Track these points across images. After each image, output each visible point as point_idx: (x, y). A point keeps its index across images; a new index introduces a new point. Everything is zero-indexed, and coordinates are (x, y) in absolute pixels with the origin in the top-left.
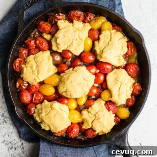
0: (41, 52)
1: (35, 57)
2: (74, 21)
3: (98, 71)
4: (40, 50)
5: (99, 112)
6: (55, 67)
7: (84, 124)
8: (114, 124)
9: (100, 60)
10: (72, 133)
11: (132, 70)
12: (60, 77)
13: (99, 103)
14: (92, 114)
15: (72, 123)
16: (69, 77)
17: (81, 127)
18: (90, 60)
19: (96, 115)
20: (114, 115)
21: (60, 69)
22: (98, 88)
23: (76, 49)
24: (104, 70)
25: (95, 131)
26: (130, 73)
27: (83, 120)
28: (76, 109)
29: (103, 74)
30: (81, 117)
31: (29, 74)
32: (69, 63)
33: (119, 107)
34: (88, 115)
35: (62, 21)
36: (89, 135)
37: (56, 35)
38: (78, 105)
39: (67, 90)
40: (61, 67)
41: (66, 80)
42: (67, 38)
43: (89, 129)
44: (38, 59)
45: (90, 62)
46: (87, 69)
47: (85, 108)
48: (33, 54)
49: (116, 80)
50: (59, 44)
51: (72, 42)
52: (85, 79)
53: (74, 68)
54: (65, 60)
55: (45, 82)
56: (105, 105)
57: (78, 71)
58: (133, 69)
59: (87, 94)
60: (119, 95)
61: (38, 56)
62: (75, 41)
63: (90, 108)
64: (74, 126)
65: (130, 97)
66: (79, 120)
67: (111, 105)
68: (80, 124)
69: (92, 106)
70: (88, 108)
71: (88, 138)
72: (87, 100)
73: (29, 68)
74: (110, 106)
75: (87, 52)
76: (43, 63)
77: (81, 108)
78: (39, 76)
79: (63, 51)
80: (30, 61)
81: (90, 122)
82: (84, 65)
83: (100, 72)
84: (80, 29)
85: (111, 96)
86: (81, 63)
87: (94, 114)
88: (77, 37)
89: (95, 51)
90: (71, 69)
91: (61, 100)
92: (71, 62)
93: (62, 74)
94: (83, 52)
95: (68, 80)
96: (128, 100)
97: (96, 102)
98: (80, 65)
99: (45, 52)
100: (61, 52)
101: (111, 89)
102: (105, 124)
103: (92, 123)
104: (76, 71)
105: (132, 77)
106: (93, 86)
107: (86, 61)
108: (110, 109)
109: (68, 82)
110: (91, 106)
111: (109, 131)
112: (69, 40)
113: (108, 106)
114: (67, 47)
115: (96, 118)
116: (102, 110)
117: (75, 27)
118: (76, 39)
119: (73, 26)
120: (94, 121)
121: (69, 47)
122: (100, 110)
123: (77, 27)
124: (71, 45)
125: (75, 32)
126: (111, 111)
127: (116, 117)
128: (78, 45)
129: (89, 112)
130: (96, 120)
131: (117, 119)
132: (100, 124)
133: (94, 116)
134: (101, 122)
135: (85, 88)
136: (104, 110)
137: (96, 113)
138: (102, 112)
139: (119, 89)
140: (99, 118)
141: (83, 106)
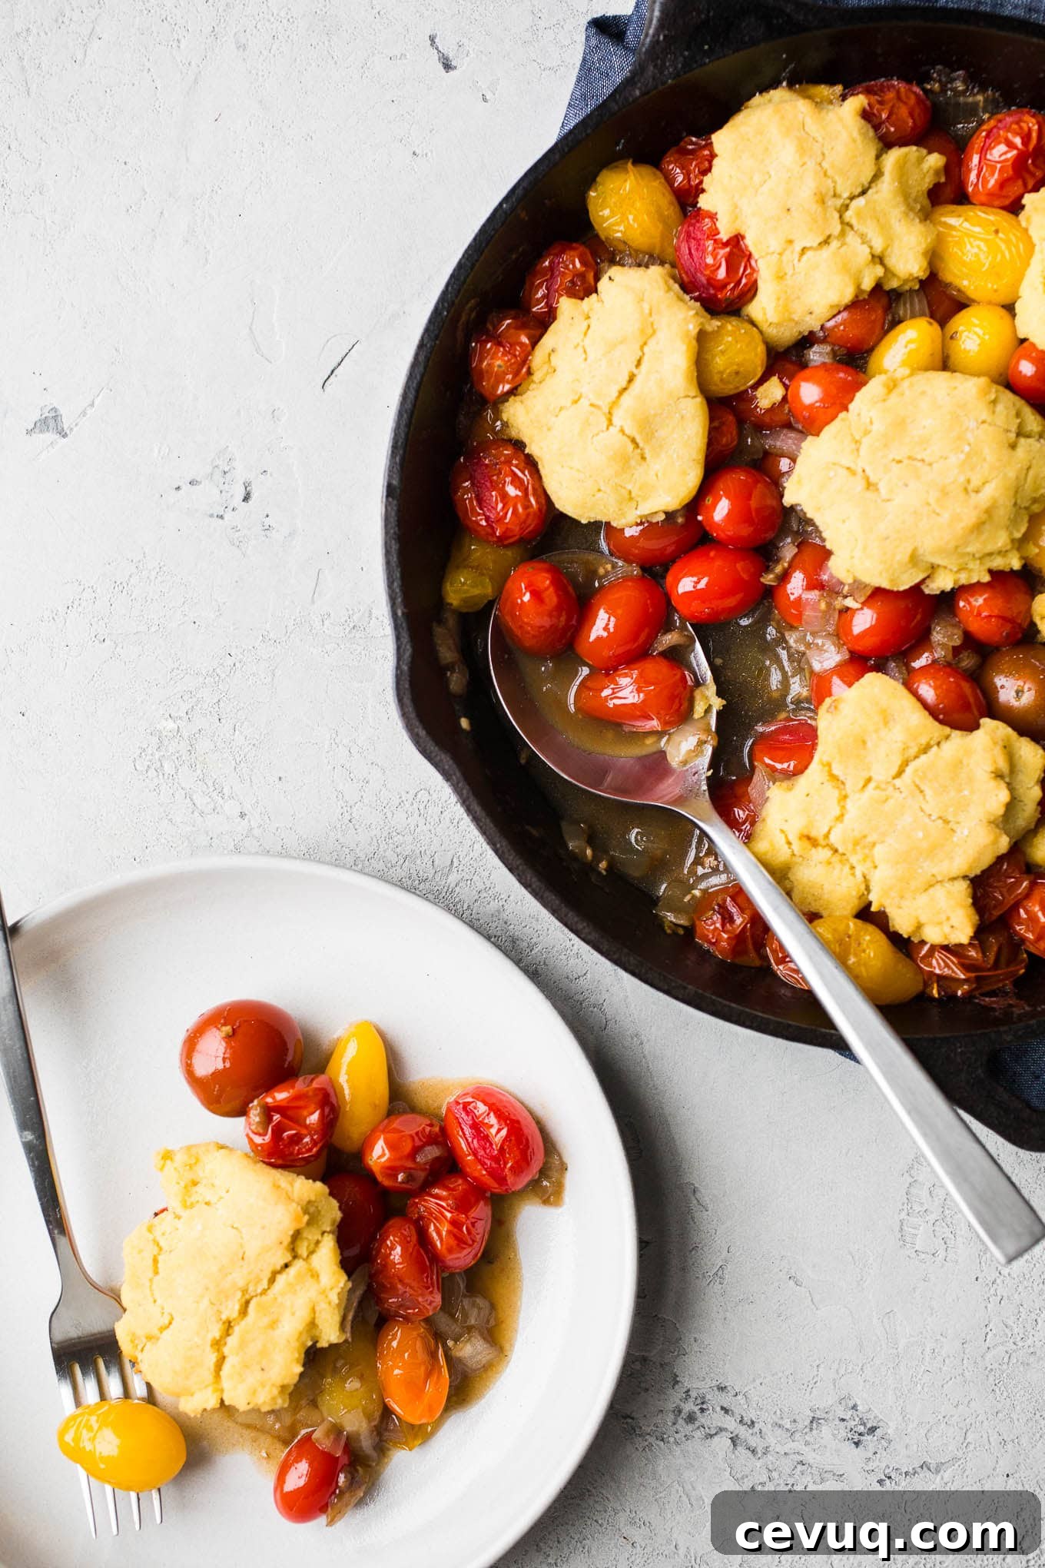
5: (813, 241)
7: (927, 183)
8: (721, 139)
10: (1027, 137)
11: (512, 491)
12: (1033, 551)
13: (798, 311)
14: (864, 240)
15: (1017, 208)
16: (979, 527)
17: (947, 169)
19: (836, 228)
20: (704, 202)
21: (1017, 609)
23: (886, 718)
25: (866, 115)
26: (526, 477)
27: (926, 216)
28: (963, 304)
30: (940, 237)
33: (655, 259)
34: (889, 240)
35: (933, 935)
36: (912, 100)
37: (1003, 844)
38: (943, 323)
39: (1014, 447)
40: (1004, 618)
42: (932, 804)
43: (903, 143)
47: (897, 295)
49: (637, 448)
50: (999, 775)
51: (900, 773)
52: (870, 485)
53: (918, 589)
54: (967, 660)
56: (750, 291)
57: (903, 555)
58: (504, 496)
59: (873, 389)
60: (647, 333)
62: (882, 771)
63: (868, 284)
64: (1004, 184)
65: (566, 306)
67: (711, 282)
68: (948, 192)
69: (848, 296)
70: (878, 288)
71: (922, 80)
74: (722, 274)
77: (922, 303)
79: (974, 726)
81: (887, 186)
84: (821, 854)
85: (702, 338)
87: (851, 238)
88: (856, 805)
90: (943, 582)
92: (924, 641)
93: (1015, 563)
95: (989, 511)
96: (585, 288)
97: (813, 324)
101: (692, 389)
102: (786, 153)
103: (877, 175)
104: (914, 559)
105: (519, 445)
106: (810, 434)
108: (723, 252)
109: (989, 492)
110: (855, 305)
111: (757, 99)
112: (922, 792)
113: (738, 278)
114: (947, 746)
115: (843, 209)
116: (788, 253)
117: (851, 877)
118: (872, 785)
119: (863, 887)
120: (859, 190)
121: (928, 740)
122: (805, 258)
123: (842, 870)
124: (913, 751)
125: (865, 837)
126: (724, 236)
127: (687, 187)
128: (864, 742)
129: (877, 260)
130: (846, 195)
131: (687, 176)
132: (821, 157)
133: (854, 222)
134: (811, 164)
135: (878, 427)
136: (772, 249)
137: (835, 244)
138: (791, 242)
139: (631, 380)
140: (823, 202)
141: (905, 311)
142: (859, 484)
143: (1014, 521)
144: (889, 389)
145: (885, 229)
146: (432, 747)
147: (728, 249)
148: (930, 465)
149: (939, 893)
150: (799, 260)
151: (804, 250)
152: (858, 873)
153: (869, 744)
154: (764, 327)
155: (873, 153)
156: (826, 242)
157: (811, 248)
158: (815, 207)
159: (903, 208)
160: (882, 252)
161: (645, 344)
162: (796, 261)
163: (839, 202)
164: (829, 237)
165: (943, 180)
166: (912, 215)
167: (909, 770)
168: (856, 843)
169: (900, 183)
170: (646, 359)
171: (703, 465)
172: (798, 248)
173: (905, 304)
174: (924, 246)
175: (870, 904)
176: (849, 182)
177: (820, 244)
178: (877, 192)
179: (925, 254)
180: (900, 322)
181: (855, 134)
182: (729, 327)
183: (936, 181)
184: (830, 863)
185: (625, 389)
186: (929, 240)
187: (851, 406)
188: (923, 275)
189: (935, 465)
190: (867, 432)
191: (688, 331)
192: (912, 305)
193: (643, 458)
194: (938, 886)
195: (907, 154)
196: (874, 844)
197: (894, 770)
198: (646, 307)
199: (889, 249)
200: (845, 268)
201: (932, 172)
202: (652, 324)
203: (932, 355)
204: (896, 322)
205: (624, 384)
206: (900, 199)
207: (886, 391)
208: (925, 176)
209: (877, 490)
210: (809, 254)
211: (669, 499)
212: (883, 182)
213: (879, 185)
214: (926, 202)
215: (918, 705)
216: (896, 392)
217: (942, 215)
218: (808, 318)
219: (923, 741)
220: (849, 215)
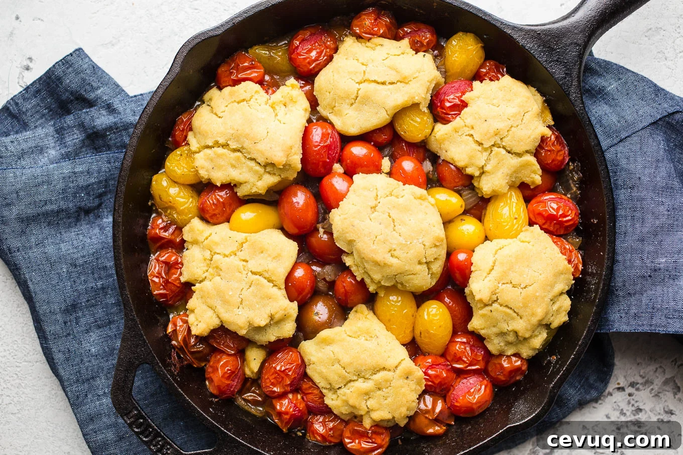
0: (309, 371)
1: (330, 389)
2: (183, 279)
3: (338, 168)
4: (305, 375)
5: (477, 138)
6: (352, 315)
7: (527, 180)
8: (507, 80)
9: (299, 166)
10: (564, 216)
11: (314, 54)
12: (382, 294)
13: (446, 145)
14: (488, 160)
15: (531, 224)
16: (376, 264)
17: (537, 187)
18: (306, 204)
19: (487, 145)
20: (476, 84)
21: (353, 298)
22: (393, 158)
23: (277, 257)
24: (329, 147)
25: (543, 139)
26: (323, 58)
27: (511, 186)
28: (480, 219)
29: (342, 149)
30: (504, 195)
31: (389, 400)
32: (328, 269)
33: (445, 74)
34: (493, 172)
35: (191, 319)
36: (560, 158)
37: (242, 332)
38: (466, 212)
39: (420, 263)
40: (346, 293)
41: (388, 271)
42: (246, 293)
43: (539, 162)
44: (334, 379)
45: (312, 200)
46: (337, 206)
47: (472, 188)
48: (322, 396)
49: (355, 100)
50: (272, 317)
51: (253, 273)
52: (374, 208)
53: (342, 252)
54: (322, 285)
55: (408, 339)
56: (446, 121)
57: (350, 237)
58: (310, 51)
59: (422, 192)
60: (404, 81)
61: (326, 379)
62: (253, 265)
63: (469, 171)
64: (540, 214)
65: (406, 42)
66: (514, 199)
67: (442, 102)
68: (528, 193)
69: (460, 164)
70: (471, 177)
71: (572, 160)
72: (441, 186)
73: (371, 403)
74: (448, 104)
75: (281, 218)
76: (346, 359)
77: (473, 201)
78: (391, 363)
79: (291, 300)
80: (346, 403)
81: (515, 161)
82: (324, 219)
83: (340, 161)
84: (207, 254)
85: (415, 106)
86: (321, 230)
87: (486, 154)
88: (234, 261)
89: (270, 190)
90: (348, 261)
91: (458, 275)
92: (322, 264)
93: (372, 288)
94: (282, 229)
95: (385, 265)
96: (417, 48)
97: (443, 156)
98: (330, 233)
99: (306, 360)
100: (295, 304)
101: (391, 113)
102: (511, 110)
103: (519, 155)
104: (351, 243)
105: (336, 50)
106: (390, 174)
107: (310, 215)
108: (457, 101)
109: (394, 261)
110: (459, 170)
111: (533, 89)
112: (250, 286)
113: (448, 112)
114: (275, 289)
115: (498, 146)
116: (467, 129)
117: (202, 272)
118: (244, 263)
119: (201, 279)
120: (509, 149)
121: (274, 279)
122: (468, 137)
123: (204, 266)
124: (266, 275)
125: (221, 270)
126: (463, 98)
127: (482, 75)
128: (262, 252)
129: (482, 171)
130: (504, 144)
131: (487, 73)
132: (515, 126)
133: (493, 153)
134: (510, 123)
135: (401, 200)
136: (466, 121)
137: (480, 148)
138: (473, 128)
139: (383, 83)
140: (496, 135)
141: (467, 195)
142: (373, 203)
143: (388, 278)
144: (421, 198)
145: (496, 168)
146: (180, 61)
147: (459, 103)
148: (394, 230)
149: (210, 313)
150: (466, 135)
151: (472, 135)
152: (206, 274)
153: (262, 255)
154: (433, 135)
155: (528, 148)
156: (480, 144)
157: (473, 138)
158: (492, 132)
159: (509, 172)
160: (486, 171)
161: (401, 82)
162: (465, 134)
163: (499, 142)
164: (482, 144)
165: (532, 187)
166: (508, 178)
167: (257, 277)
168: (217, 267)
169: (521, 166)
170: (395, 85)
171: (361, 133)
172: (472, 132)
173: (470, 193)
174: (496, 189)
175: (194, 285)
176: (510, 143)
177: (477, 141)
178: (511, 158)
179: (494, 191)
180: (461, 195)
181: (532, 137)
182: (425, 118)
183: (530, 184)
184: (205, 260)
185: (378, 83)
186: (500, 190)
187: (407, 185)
188: (486, 197)
189: (394, 232)
190: (397, 197)
191: (414, 97)
192: (471, 197)
193: (352, 104)
194: (212, 312)
195: (534, 165)
196: (220, 276)
197: (254, 270)
198: (417, 74)
199: (488, 174)
200: (471, 157)
201: (532, 179)
202: (410, 81)
203: (448, 213)
204: (459, 192)
205: (379, 81)
206: (513, 169)
207: (419, 196)
208: (529, 177)
209: (373, 212)
210: (471, 139)
211: (339, 124)
212: (517, 159)
213: (515, 158)
214: (518, 184)
215: (289, 270)
216: (421, 201)
217: (515, 192)
218: (444, 151)
219: (273, 278)
220: (495, 149)
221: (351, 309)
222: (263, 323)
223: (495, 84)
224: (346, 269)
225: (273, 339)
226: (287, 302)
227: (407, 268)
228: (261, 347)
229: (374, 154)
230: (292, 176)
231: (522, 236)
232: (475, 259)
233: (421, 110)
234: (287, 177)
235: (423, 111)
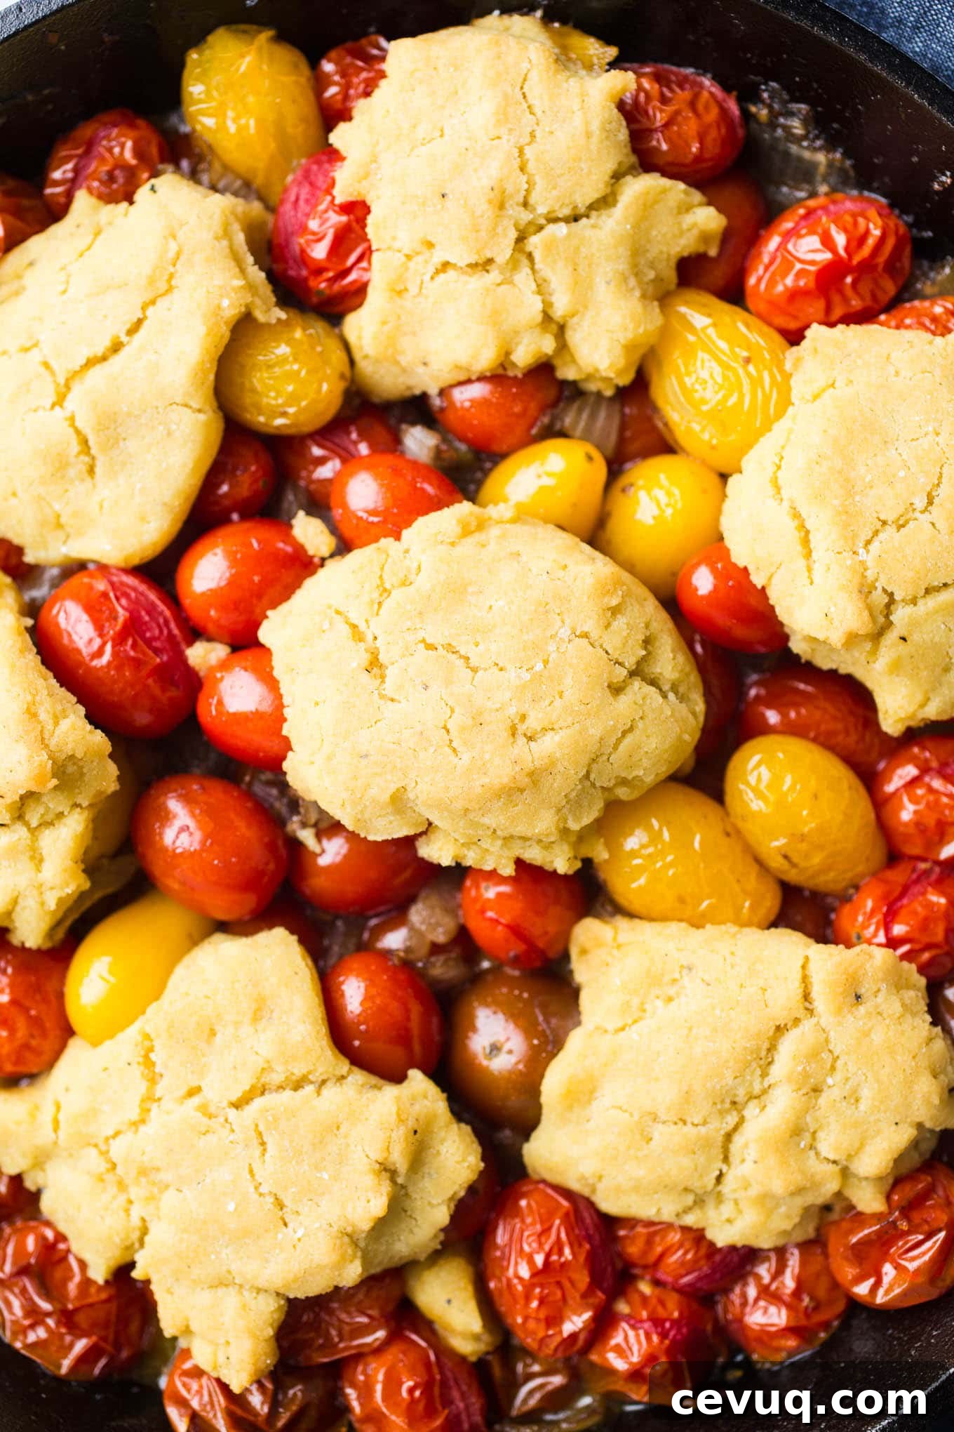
0: (609, 1204)
1: (699, 1202)
2: (99, 1274)
3: (201, 655)
4: (609, 1223)
5: (459, 256)
6: (581, 971)
7: (685, 245)
8: (404, 55)
9: (99, 739)
10: (858, 241)
12: (600, 853)
13: (408, 352)
14: (541, 288)
15: (794, 337)
16: (511, 793)
17: (727, 236)
18: (211, 818)
19: (503, 250)
20: (340, 137)
21: (542, 928)
22: (319, 505)
23: (259, 1012)
24: (133, 628)
25: (628, 110)
27: (663, 298)
28: (665, 446)
29: (173, 599)
30: (665, 333)
31: (866, 1093)
32: (418, 914)
33: (246, 188)
34: (582, 302)
35: (202, 1352)
36: (713, 118)
37: (352, 1274)
38: (616, 466)
39: (616, 690)
40: (516, 931)
41: (563, 782)
42: (268, 1171)
44: (679, 1167)
45: (218, 793)
46: (287, 745)
47: (572, 392)
48: (697, 1237)
49: (88, 451)
50: (389, 1171)
51: (242, 1102)
52: (374, 665)
53: (409, 843)
54: (442, 970)
55: (771, 902)
56: (359, 293)
57: (382, 790)
61: (668, 1188)
62: (220, 1085)
63: (523, 357)
64: (794, 295)
65: (84, 204)
66: (699, 320)
67: (300, 257)
68: (719, 275)
69: (485, 360)
70: (543, 370)
71: (748, 95)
72: (498, 457)
73: (829, 1145)
74: (319, 252)
75: (192, 905)
76: (665, 1096)
77: (607, 423)
78: (784, 997)
79: (398, 1078)
80: (766, 1201)
81: (613, 223)
82: (295, 804)
83: (195, 633)
84: (92, 1159)
86: (307, 836)
87: (523, 277)
88: (169, 1117)
89: (92, 866)
90: (438, 851)
91: (741, 632)
92: (397, 913)
93: (562, 863)
94: (223, 927)
95: (535, 776)
96: (120, 189)
97: (428, 381)
98: (329, 827)
99: (575, 1185)
100: (417, 1080)
101: (202, 397)
102: (479, 111)
103: (605, 202)
104: (398, 802)
106: (344, 547)
107: (245, 831)
108: (336, 219)
109: (548, 745)
110: (498, 377)
111: (493, 18)
112: (263, 1144)
113: (341, 268)
114: (330, 1092)
115: (532, 229)
116: (419, 259)
117: (122, 1214)
118: (196, 1101)
119: (135, 1236)
120: (566, 211)
121: (304, 1071)
122: (442, 276)
123: (114, 1198)
124: (277, 1078)
125: (158, 1170)
126: (341, 196)
127: (339, 106)
128: (213, 1033)
129: (554, 328)
130: (542, 210)
131: (347, 87)
132: (528, 139)
133: (537, 256)
134: (507, 145)
135: (423, 582)
136: (397, 245)
137: (494, 276)
138: (430, 245)
139: (116, 347)
140: (502, 206)
141: (576, 422)
143: (575, 803)
144: (467, 531)
145: (582, 287)
147: (344, 219)
148: (475, 670)
149: (230, 1300)
150: (432, 278)
151: (446, 266)
152: (136, 1213)
153: (218, 1039)
154: (357, 356)
155: (610, 166)
156: (486, 265)
157: (454, 266)
158: (483, 208)
159: (623, 266)
160: (564, 317)
161: (153, 302)
162: (427, 278)
163: (525, 217)
164: (490, 261)
165: (713, 252)
166: (632, 282)
167: (258, 1103)
168: (143, 1172)
169: (636, 226)
170: (146, 324)
171: (183, 517)
172: (438, 257)
173: (580, 411)
174: (630, 335)
175: (132, 1265)
176: (554, 193)
177: (471, 266)
178: (593, 226)
179: (629, 348)
180: (563, 434)
181: (595, 126)
182: (298, 334)
183: (701, 249)
184: (102, 1180)
185: (104, 359)
186: (641, 330)
187: (406, 533)
188: (625, 380)
189: (480, 673)
190: (405, 583)
191: (219, 307)
192: (593, 416)
193: (91, 471)
194: (232, 1291)
195: (664, 191)
196: (167, 1187)
197: (235, 1095)
198: (173, 247)
199: (575, 320)
200: (494, 317)
201: (695, 232)
202: (171, 276)
203: (575, 505)
204: (553, 432)
205: (99, 350)
206: (624, 252)
207: (458, 530)
208: (682, 233)
209: (383, 677)
210: (451, 274)
211: (108, 547)
212: (609, 216)
213: (604, 217)
214: (671, 276)
215: (318, 1012)
216: (477, 537)
217: (687, 303)
218: (421, 370)
219: (299, 1070)
220: (534, 242)
221: (566, 957)
222: (378, 1206)
223: (384, 90)
224: (458, 874)
225: (441, 1216)
226: (391, 1092)
227: (595, 731)
228: (436, 1257)
229: (255, 538)
230: (107, 777)
231: (798, 388)
232: (741, 552)
233: (268, 325)
234: (100, 793)
235: (274, 321)
